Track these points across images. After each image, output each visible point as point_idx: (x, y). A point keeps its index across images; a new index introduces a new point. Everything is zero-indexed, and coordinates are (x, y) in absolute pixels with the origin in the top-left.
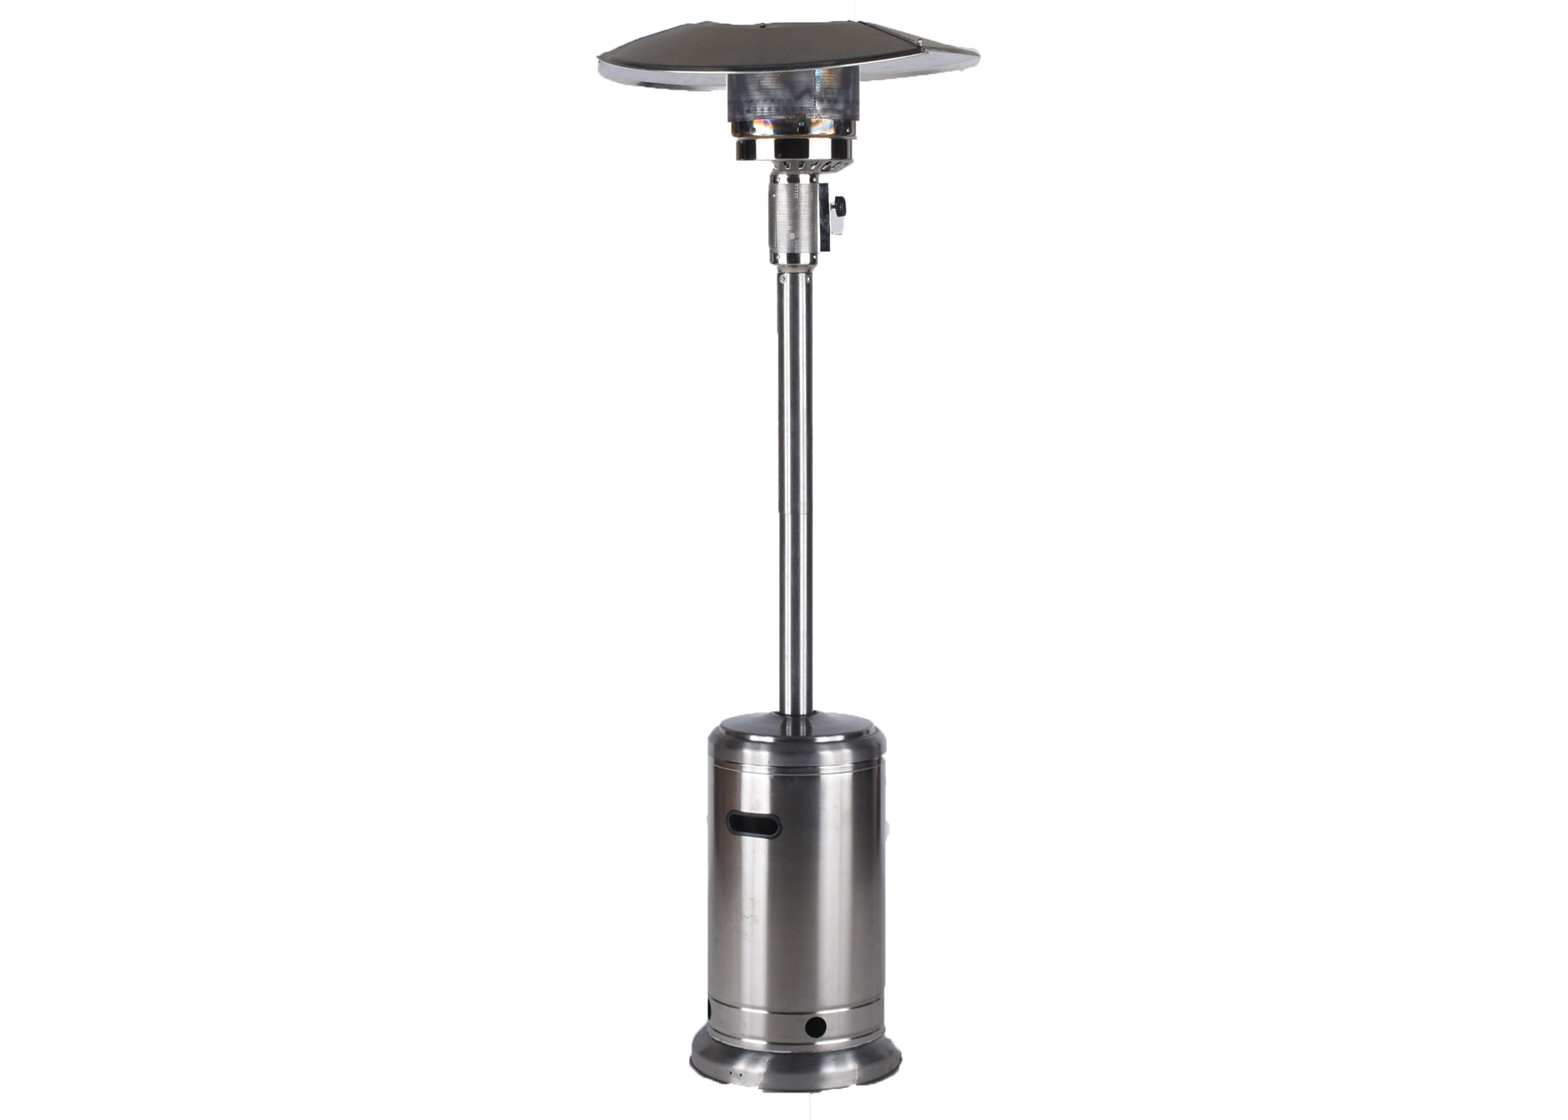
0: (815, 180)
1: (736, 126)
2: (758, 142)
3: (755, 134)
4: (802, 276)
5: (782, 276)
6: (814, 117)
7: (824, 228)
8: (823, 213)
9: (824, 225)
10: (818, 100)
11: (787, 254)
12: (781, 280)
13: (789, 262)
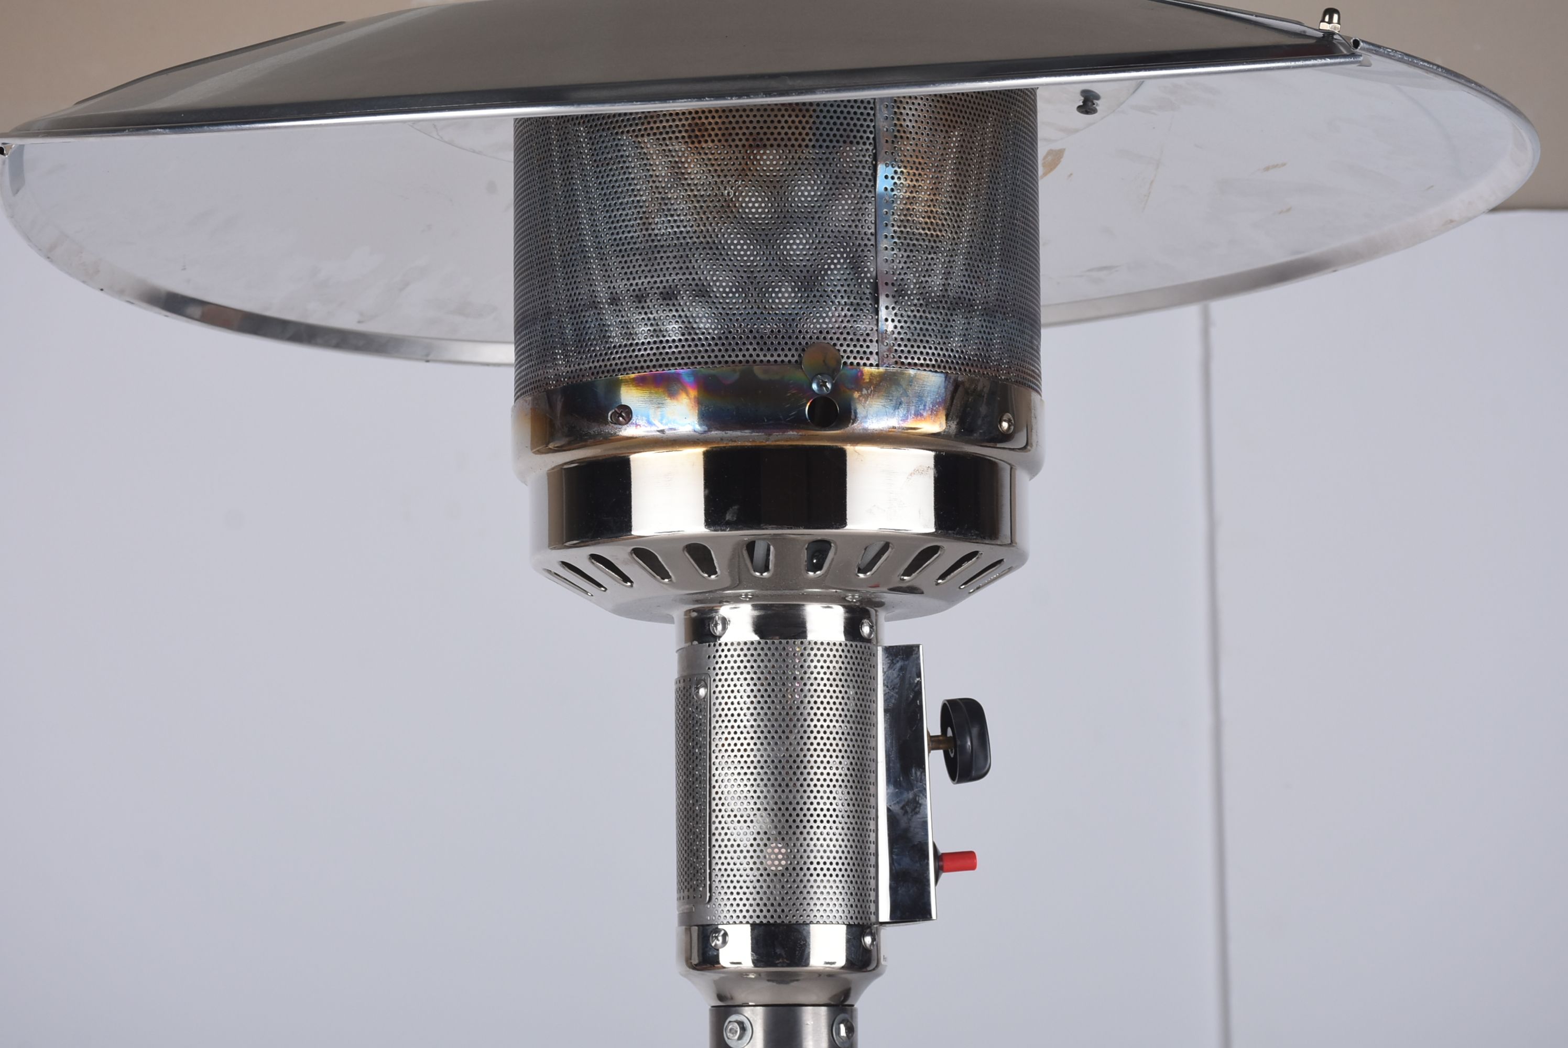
0: (866, 630)
1: (551, 405)
2: (641, 462)
3: (628, 431)
4: (816, 1015)
5: (733, 1018)
6: (873, 360)
7: (903, 822)
8: (898, 765)
9: (904, 815)
10: (887, 296)
11: (752, 930)
12: (730, 1035)
13: (762, 961)
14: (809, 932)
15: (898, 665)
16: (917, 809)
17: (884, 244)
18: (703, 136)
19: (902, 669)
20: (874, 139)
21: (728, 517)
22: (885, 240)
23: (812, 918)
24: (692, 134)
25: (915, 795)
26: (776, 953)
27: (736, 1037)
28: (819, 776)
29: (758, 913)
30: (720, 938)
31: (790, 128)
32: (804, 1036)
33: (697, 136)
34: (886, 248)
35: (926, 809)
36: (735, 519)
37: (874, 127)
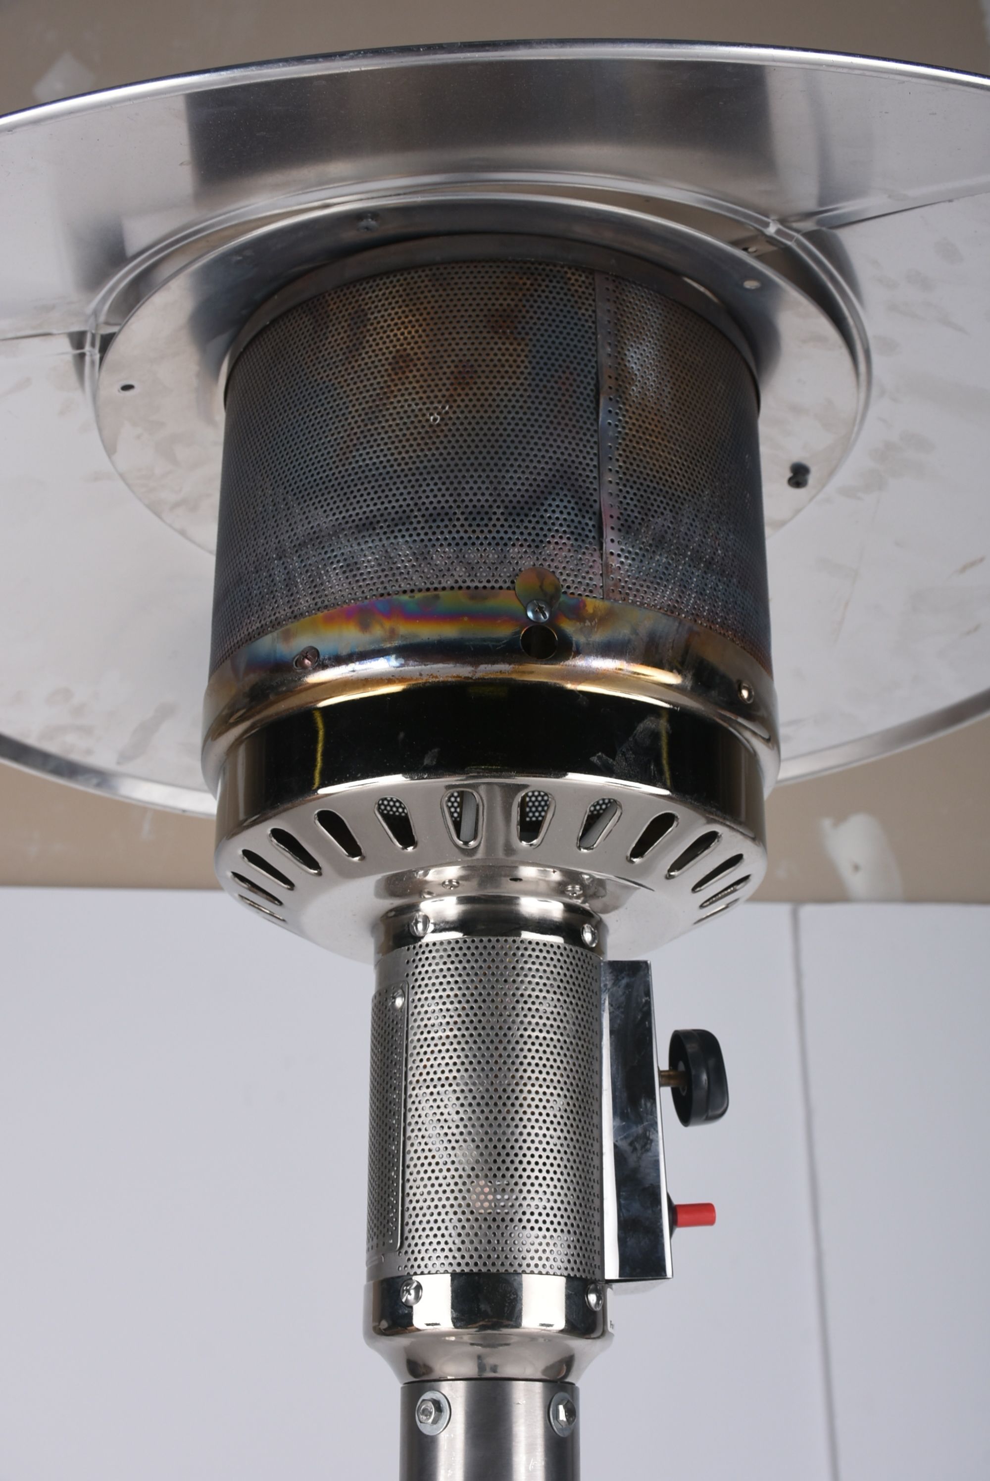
0: (588, 936)
3: (314, 675)
4: (528, 1392)
5: (428, 1395)
6: (598, 594)
8: (625, 1095)
9: (633, 1152)
10: (612, 528)
11: (452, 1280)
12: (423, 1418)
13: (462, 1320)
14: (521, 1284)
15: (624, 982)
16: (648, 1146)
17: (609, 477)
18: (408, 366)
19: (628, 986)
20: (596, 374)
21: (427, 761)
22: (609, 474)
23: (524, 1267)
24: (397, 366)
25: (646, 1130)
26: (479, 1309)
27: (430, 1421)
28: (533, 1109)
29: (459, 1260)
30: (412, 1292)
31: (503, 355)
32: (514, 1419)
33: (401, 368)
34: (610, 482)
35: (657, 1145)
36: (434, 763)
37: (596, 362)
